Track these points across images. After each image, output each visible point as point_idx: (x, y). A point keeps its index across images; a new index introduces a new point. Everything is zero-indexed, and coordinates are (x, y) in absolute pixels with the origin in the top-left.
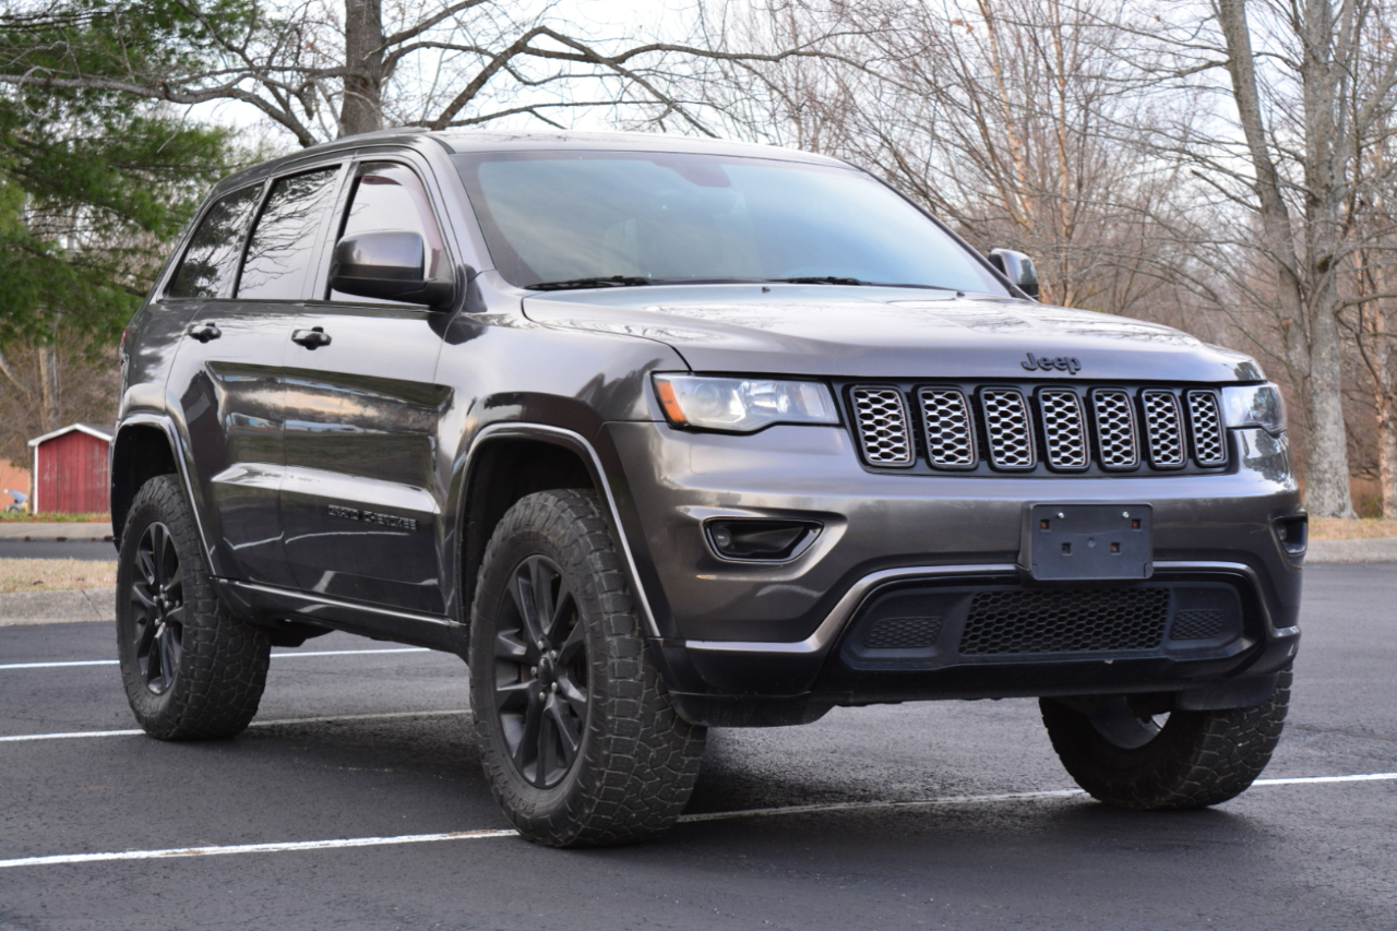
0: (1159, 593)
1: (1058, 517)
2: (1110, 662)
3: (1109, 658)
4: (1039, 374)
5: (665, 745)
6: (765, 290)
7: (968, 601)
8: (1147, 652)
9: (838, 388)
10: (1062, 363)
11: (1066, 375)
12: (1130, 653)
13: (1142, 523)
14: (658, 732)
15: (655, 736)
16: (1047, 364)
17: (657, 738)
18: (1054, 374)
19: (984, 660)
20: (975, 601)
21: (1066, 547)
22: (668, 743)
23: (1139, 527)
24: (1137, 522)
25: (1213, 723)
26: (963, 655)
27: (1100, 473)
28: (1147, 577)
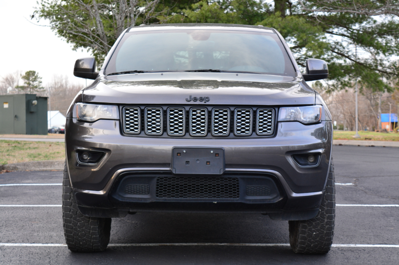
0: (234, 179)
1: (183, 152)
2: (216, 203)
3: (215, 201)
4: (192, 103)
5: (83, 222)
6: (162, 74)
7: (155, 180)
8: (234, 200)
9: (121, 107)
10: (201, 99)
11: (203, 103)
12: (224, 200)
13: (219, 155)
14: (79, 217)
15: (78, 218)
16: (195, 99)
17: (79, 219)
18: (198, 103)
19: (166, 200)
20: (158, 180)
21: (187, 162)
22: (83, 221)
23: (218, 156)
24: (217, 154)
25: (301, 225)
26: (157, 198)
27: (212, 137)
28: (221, 174)
